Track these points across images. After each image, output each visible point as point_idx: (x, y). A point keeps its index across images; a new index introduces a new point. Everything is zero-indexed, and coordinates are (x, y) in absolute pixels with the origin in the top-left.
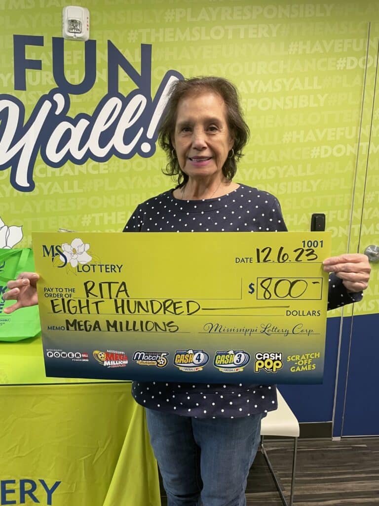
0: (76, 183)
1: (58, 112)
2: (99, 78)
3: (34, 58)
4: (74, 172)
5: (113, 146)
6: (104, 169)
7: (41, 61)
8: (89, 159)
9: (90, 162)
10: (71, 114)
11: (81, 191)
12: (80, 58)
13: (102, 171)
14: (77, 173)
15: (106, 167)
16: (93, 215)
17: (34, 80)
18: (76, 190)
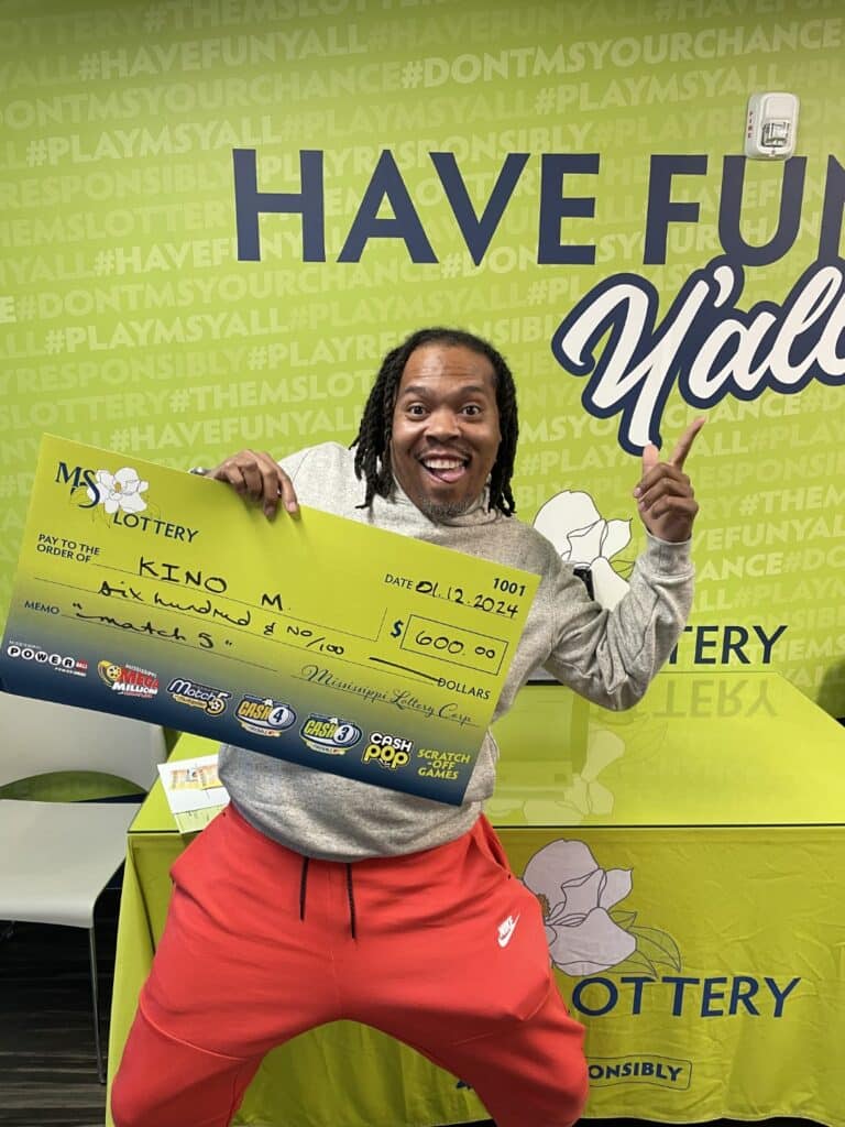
0: (737, 435)
1: (718, 303)
2: (804, 232)
3: (685, 200)
4: (736, 416)
5: (816, 360)
6: (794, 407)
7: (697, 205)
8: (768, 388)
9: (769, 394)
10: (744, 305)
11: (745, 450)
12: (772, 193)
13: (789, 411)
14: (741, 417)
15: (797, 402)
16: (763, 495)
17: (681, 244)
18: (737, 449)
